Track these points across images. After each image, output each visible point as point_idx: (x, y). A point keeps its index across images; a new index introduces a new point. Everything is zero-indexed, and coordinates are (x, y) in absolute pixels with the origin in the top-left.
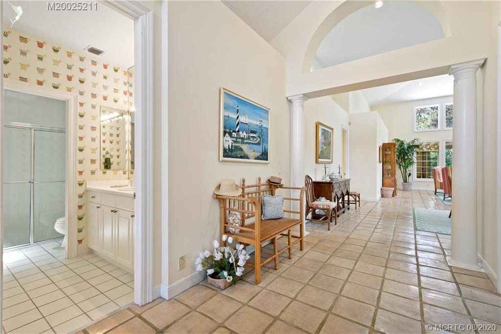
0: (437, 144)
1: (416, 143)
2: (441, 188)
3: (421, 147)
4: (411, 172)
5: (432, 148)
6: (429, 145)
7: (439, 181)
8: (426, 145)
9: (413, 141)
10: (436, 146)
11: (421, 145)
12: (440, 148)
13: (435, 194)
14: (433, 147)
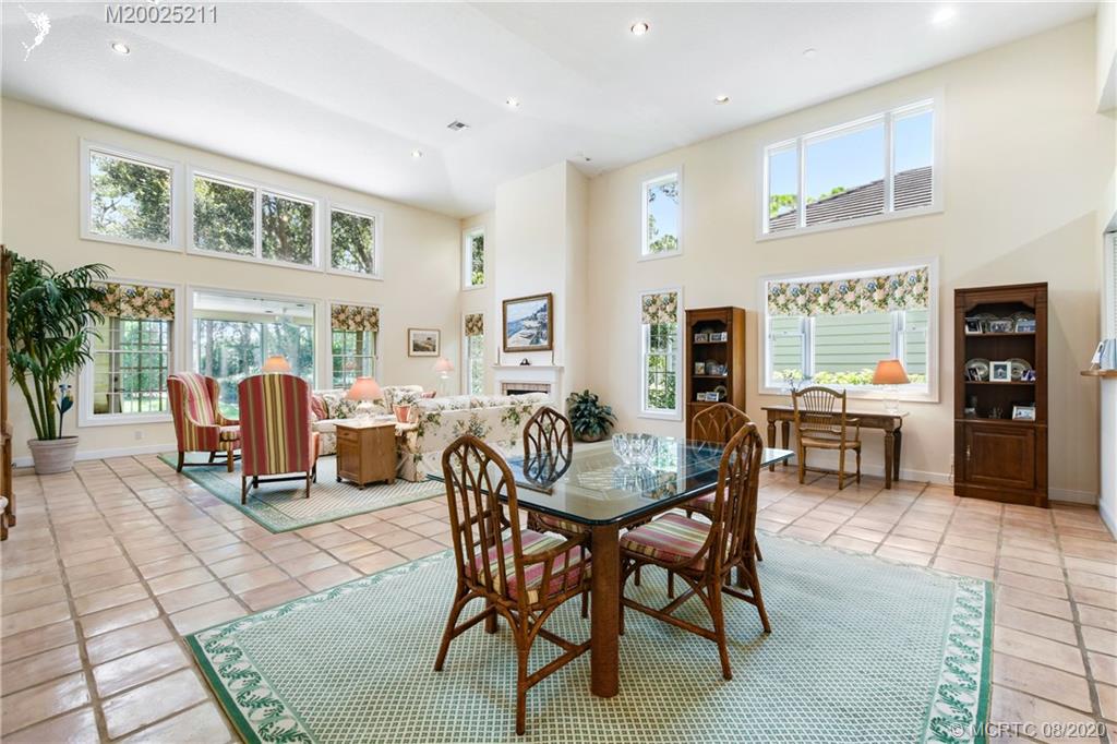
0: (166, 296)
1: (95, 281)
2: (201, 449)
3: (110, 298)
4: (72, 393)
5: (150, 308)
6: (140, 295)
7: (193, 421)
8: (131, 296)
9: (82, 274)
10: (165, 303)
11: (111, 292)
12: (176, 309)
13: (179, 470)
14: (156, 304)
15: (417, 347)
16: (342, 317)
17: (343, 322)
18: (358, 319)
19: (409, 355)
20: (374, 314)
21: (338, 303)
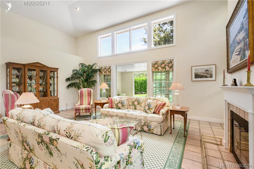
15: (197, 76)
16: (156, 66)
17: (157, 68)
18: (163, 66)
19: (192, 81)
20: (171, 62)
21: (154, 61)
